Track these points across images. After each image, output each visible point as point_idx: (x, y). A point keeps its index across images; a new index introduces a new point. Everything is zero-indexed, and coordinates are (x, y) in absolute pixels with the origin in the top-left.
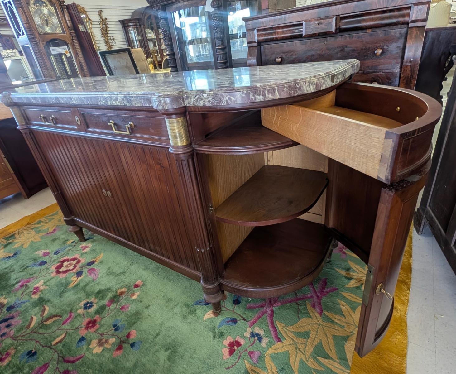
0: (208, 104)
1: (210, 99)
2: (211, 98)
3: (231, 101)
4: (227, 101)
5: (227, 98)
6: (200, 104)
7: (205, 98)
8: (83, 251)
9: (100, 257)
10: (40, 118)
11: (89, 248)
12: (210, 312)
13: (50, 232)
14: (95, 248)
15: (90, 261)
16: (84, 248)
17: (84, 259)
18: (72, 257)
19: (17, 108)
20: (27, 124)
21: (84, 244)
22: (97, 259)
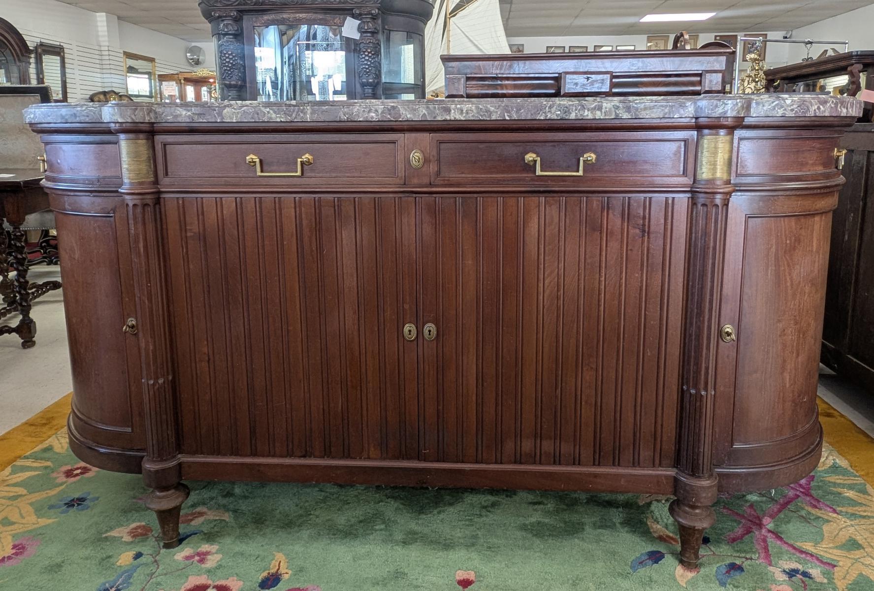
0: (790, 114)
1: (795, 106)
2: (797, 106)
3: (820, 111)
4: (815, 110)
5: (816, 107)
6: (778, 113)
7: (788, 106)
8: (203, 566)
9: (280, 562)
10: (250, 162)
11: (216, 553)
12: (679, 570)
13: (6, 555)
14: (240, 547)
15: (260, 578)
16: (197, 558)
17: (233, 580)
18: (183, 587)
19: (147, 139)
20: (156, 182)
21: (186, 549)
22: (277, 567)
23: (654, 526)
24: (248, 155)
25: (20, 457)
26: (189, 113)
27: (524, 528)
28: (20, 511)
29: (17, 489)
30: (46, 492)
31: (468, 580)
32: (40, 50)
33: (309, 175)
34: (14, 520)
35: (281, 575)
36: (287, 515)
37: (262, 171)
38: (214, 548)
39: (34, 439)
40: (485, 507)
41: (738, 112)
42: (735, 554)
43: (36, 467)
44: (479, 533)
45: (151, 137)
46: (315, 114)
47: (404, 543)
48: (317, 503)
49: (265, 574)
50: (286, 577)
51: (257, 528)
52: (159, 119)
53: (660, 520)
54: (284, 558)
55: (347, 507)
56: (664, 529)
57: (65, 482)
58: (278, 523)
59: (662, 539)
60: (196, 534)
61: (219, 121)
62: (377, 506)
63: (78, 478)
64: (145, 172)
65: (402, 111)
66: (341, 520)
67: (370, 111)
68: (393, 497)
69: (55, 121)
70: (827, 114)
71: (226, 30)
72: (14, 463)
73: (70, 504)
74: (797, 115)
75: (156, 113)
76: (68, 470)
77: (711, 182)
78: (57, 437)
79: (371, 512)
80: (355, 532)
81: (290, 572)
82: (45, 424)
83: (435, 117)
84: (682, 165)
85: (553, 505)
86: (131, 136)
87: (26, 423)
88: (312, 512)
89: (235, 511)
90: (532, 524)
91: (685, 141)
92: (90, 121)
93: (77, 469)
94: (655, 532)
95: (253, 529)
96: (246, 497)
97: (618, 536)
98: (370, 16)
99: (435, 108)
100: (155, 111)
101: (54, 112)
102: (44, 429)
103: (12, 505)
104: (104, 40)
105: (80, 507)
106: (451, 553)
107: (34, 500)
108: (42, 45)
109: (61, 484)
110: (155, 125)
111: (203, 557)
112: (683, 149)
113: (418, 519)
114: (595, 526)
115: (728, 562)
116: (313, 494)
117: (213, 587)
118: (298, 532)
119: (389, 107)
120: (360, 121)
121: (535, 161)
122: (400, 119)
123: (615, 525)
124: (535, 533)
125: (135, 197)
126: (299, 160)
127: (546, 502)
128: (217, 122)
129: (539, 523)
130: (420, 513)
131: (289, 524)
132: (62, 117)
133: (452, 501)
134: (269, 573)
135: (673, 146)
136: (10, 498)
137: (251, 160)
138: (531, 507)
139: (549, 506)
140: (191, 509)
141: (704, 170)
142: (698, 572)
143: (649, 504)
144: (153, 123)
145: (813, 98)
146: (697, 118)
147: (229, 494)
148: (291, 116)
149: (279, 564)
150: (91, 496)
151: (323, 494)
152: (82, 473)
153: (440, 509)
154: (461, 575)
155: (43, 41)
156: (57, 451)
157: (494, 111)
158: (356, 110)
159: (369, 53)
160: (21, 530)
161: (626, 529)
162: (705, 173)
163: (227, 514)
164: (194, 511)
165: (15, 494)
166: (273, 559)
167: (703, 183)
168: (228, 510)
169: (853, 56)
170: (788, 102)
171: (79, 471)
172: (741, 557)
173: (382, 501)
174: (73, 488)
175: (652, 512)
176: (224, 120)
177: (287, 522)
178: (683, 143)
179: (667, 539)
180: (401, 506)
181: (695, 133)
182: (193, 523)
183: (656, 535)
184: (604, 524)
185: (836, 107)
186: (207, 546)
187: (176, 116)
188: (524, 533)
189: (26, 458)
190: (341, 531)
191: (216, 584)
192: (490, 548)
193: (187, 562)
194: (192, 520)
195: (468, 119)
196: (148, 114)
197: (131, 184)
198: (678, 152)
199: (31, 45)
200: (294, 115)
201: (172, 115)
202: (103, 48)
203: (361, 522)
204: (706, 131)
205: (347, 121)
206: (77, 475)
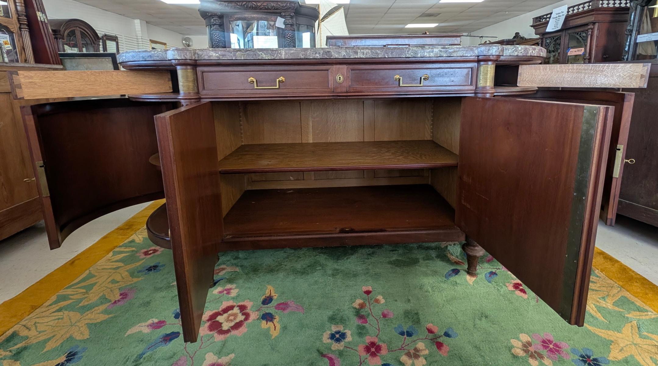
2: (523, 51)
4: (531, 53)
6: (515, 54)
8: (229, 296)
9: (271, 290)
10: (251, 81)
11: (235, 288)
12: (468, 277)
13: (117, 299)
14: (247, 285)
15: (262, 299)
16: (225, 292)
17: (247, 302)
18: (220, 308)
19: (193, 69)
20: (198, 93)
21: (218, 288)
22: (270, 293)
23: (451, 257)
24: (250, 78)
25: (116, 247)
26: (217, 55)
27: (390, 263)
28: (121, 275)
29: (117, 263)
30: (135, 264)
31: (369, 291)
32: (105, 38)
33: (282, 88)
34: (118, 280)
35: (272, 297)
36: (270, 266)
37: (257, 86)
38: (233, 286)
39: (123, 237)
40: (369, 254)
41: (499, 53)
42: (491, 267)
43: (127, 251)
44: (369, 267)
45: (195, 68)
46: (287, 55)
47: (333, 275)
48: (284, 259)
49: (264, 297)
50: (275, 297)
51: (255, 274)
52: (200, 58)
53: (453, 254)
54: (272, 288)
55: (300, 259)
56: (456, 258)
57: (144, 258)
58: (266, 270)
59: (457, 263)
60: (223, 279)
61: (234, 59)
62: (315, 258)
63: (152, 255)
64: (191, 87)
65: (333, 53)
66: (299, 266)
67: (316, 54)
68: (322, 253)
69: (138, 60)
70: (535, 55)
71: (215, 22)
72: (114, 250)
73: (150, 269)
74: (523, 55)
75: (198, 54)
76: (145, 252)
77: (484, 88)
78: (136, 235)
79: (313, 261)
80: (307, 272)
81: (277, 295)
82: (128, 229)
83: (350, 56)
84: (470, 80)
85: (402, 251)
86: (184, 67)
87: (118, 229)
88: (283, 264)
89: (241, 266)
90: (393, 261)
91: (472, 68)
92: (160, 59)
93: (150, 250)
94: (453, 260)
95: (253, 275)
96: (246, 259)
97: (436, 263)
98: (290, 16)
99: (350, 51)
100: (197, 53)
101: (138, 55)
102: (129, 231)
103: (116, 272)
104: (139, 33)
105: (156, 270)
106: (357, 278)
107: (128, 269)
108: (106, 35)
109: (143, 259)
110: (197, 61)
111: (228, 291)
112: (470, 72)
113: (337, 263)
114: (424, 259)
115: (489, 271)
116: (280, 254)
117: (237, 307)
118: (277, 274)
119: (326, 51)
120: (311, 59)
121: (399, 79)
122: (332, 58)
123: (433, 257)
124: (396, 265)
125: (187, 101)
126: (278, 80)
127: (398, 250)
128: (233, 60)
129: (397, 260)
130: (338, 260)
131: (271, 270)
132: (143, 58)
133: (352, 253)
134: (266, 296)
135: (466, 71)
136: (114, 269)
137: (251, 80)
138: (391, 252)
139: (400, 251)
140: (218, 267)
141: (481, 82)
142: (477, 277)
143: (447, 247)
144: (196, 60)
145: (530, 47)
146: (478, 56)
147: (237, 258)
148: (273, 56)
149: (270, 291)
150: (161, 264)
151: (286, 254)
152: (153, 253)
153: (348, 257)
154: (365, 288)
155: (106, 33)
156: (137, 242)
157: (380, 53)
158: (308, 53)
159: (290, 35)
160: (124, 286)
161: (439, 259)
162: (481, 84)
163: (237, 268)
164: (219, 268)
165: (117, 266)
166: (267, 289)
167: (481, 88)
168: (237, 266)
169: (504, 41)
170: (520, 48)
171: (151, 252)
172: (495, 269)
173: (317, 255)
174: (150, 261)
175: (449, 250)
176: (237, 59)
177: (270, 269)
178: (470, 69)
179: (459, 263)
180: (328, 257)
181: (476, 64)
182: (220, 274)
183: (453, 261)
184: (428, 258)
185: (539, 52)
186: (229, 285)
187: (210, 56)
188: (392, 266)
189: (120, 247)
190: (299, 272)
191: (238, 304)
192: (376, 274)
193: (220, 295)
194: (219, 273)
195: (367, 57)
196: (194, 55)
197: (184, 93)
198: (468, 74)
199: (100, 36)
200: (275, 56)
201: (207, 55)
202: (139, 38)
203: (309, 266)
204: (482, 63)
205: (304, 59)
206: (150, 254)
